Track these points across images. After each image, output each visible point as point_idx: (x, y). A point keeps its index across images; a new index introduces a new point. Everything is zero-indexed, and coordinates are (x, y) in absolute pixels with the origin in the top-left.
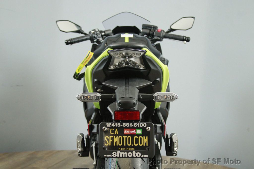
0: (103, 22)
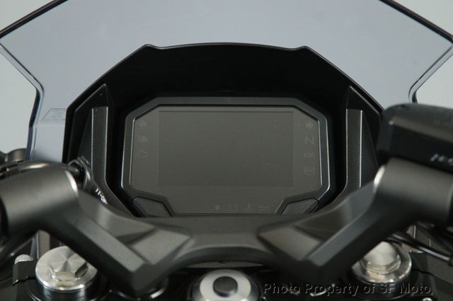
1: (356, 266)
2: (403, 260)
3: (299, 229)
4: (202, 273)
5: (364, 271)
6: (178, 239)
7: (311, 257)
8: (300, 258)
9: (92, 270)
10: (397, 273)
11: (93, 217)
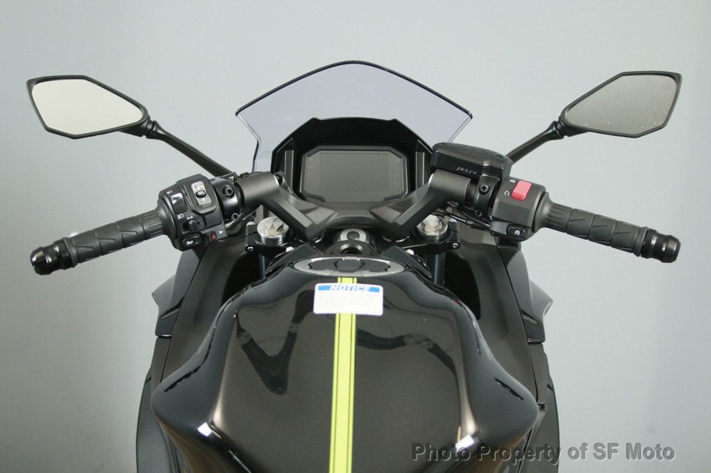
0: (239, 111)
1: (419, 226)
2: (443, 225)
3: (391, 207)
4: (341, 230)
5: (424, 230)
6: (330, 212)
7: (396, 221)
8: (391, 222)
9: (286, 227)
10: (440, 231)
11: (287, 199)
